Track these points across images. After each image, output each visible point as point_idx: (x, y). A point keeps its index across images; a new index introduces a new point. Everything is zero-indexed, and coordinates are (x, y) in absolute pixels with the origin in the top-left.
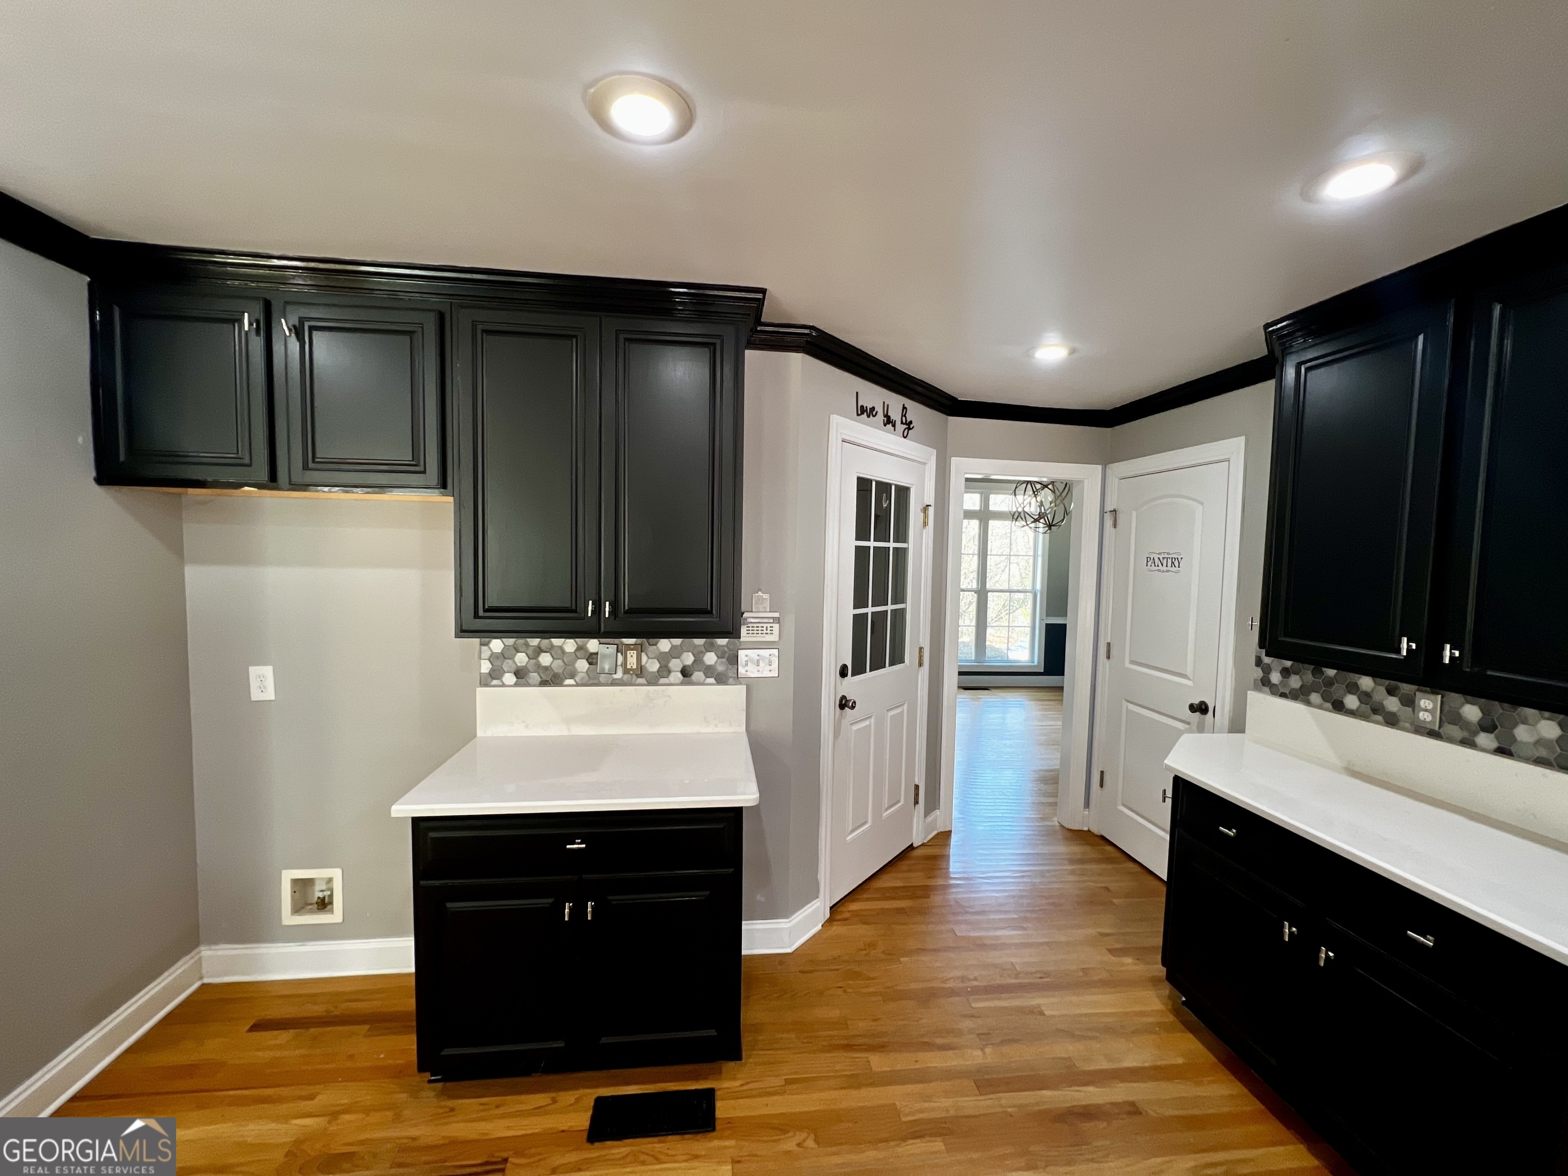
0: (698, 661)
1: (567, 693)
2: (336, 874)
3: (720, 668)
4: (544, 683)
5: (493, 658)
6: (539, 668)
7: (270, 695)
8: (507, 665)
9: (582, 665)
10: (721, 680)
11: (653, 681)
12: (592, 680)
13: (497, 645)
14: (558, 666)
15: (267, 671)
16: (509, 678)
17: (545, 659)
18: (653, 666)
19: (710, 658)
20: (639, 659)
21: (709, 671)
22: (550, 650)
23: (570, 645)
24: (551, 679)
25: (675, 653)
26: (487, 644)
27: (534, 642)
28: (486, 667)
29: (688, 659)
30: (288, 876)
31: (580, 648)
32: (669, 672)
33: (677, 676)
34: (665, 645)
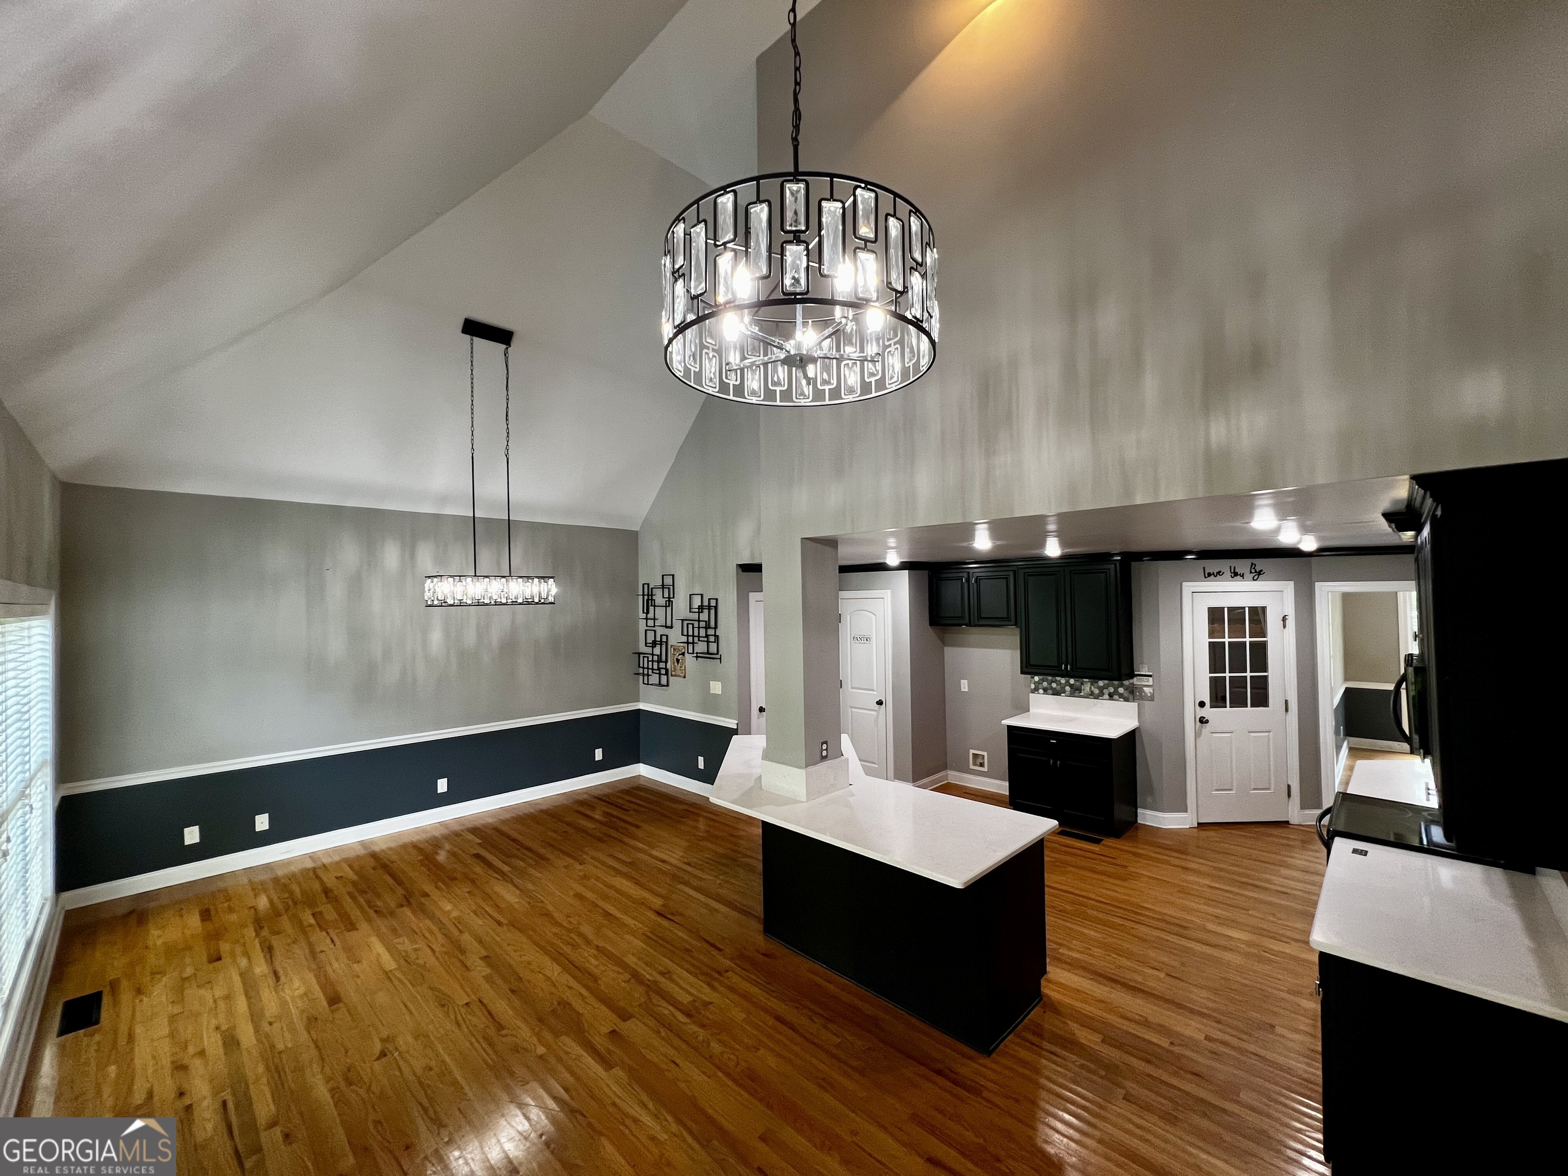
0: (1116, 692)
1: (1062, 699)
2: (985, 754)
3: (1126, 695)
4: (1053, 694)
5: (1035, 683)
6: (1052, 688)
7: (966, 690)
8: (1040, 686)
9: (1068, 688)
10: (1126, 700)
11: (1096, 697)
12: (1072, 695)
13: (1037, 678)
14: (1059, 688)
15: (966, 681)
16: (1041, 691)
17: (1054, 685)
18: (1097, 691)
19: (1121, 690)
20: (1091, 688)
21: (1121, 696)
22: (1055, 682)
23: (1063, 681)
24: (1056, 693)
25: (1106, 687)
26: (1033, 678)
27: (1050, 678)
28: (1033, 686)
29: (1112, 690)
30: (972, 751)
31: (1068, 682)
32: (1103, 694)
33: (1106, 696)
34: (1101, 683)
